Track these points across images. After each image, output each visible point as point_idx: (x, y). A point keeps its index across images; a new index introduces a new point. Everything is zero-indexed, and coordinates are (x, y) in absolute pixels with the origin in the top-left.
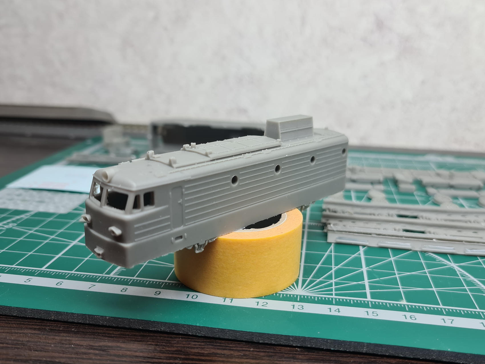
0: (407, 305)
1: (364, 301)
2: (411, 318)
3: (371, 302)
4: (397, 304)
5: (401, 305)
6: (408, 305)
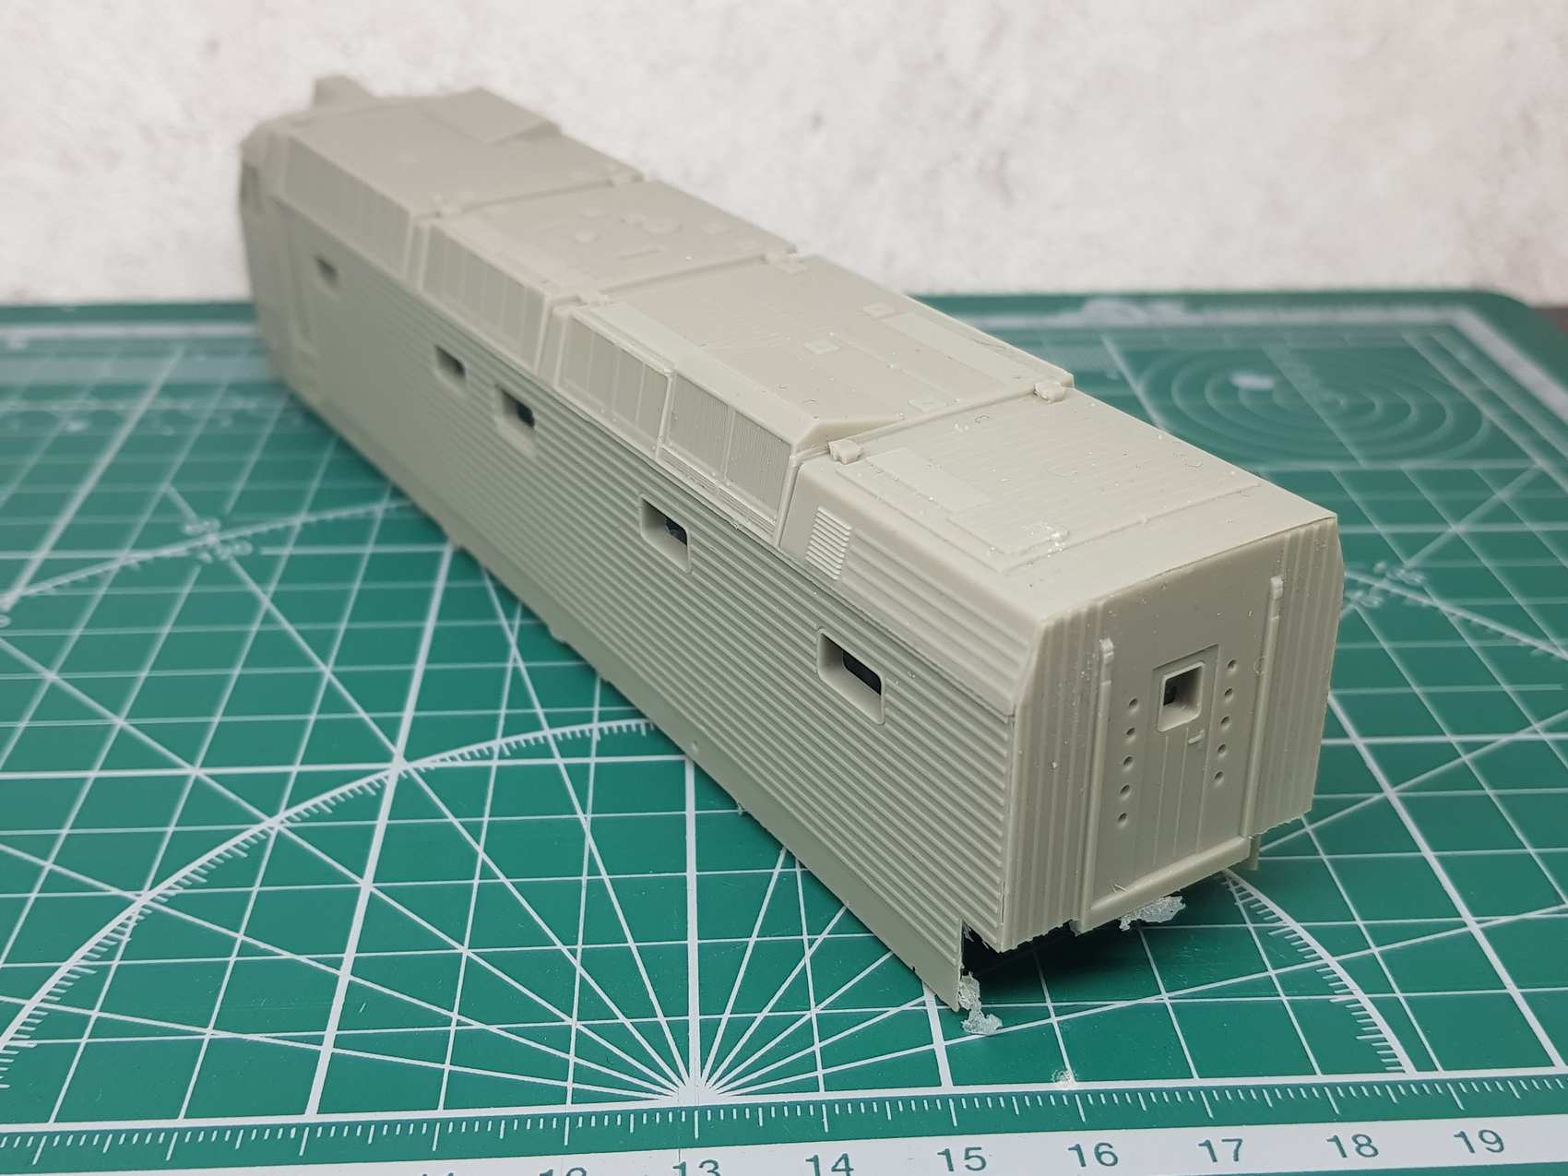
0: (1079, 1092)
1: (931, 1099)
2: (1099, 1156)
3: (957, 1098)
4: (1045, 1095)
5: (1058, 1095)
6: (1083, 1094)
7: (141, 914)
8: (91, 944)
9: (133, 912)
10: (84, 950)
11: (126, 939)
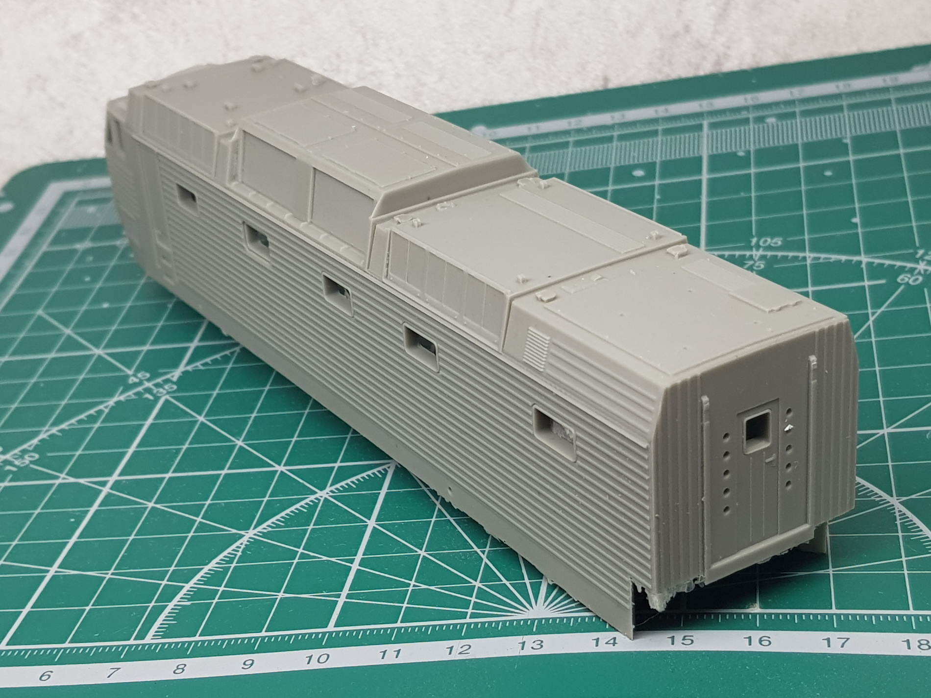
7: (248, 541)
8: (221, 556)
9: (244, 541)
10: (217, 560)
11: (239, 554)
